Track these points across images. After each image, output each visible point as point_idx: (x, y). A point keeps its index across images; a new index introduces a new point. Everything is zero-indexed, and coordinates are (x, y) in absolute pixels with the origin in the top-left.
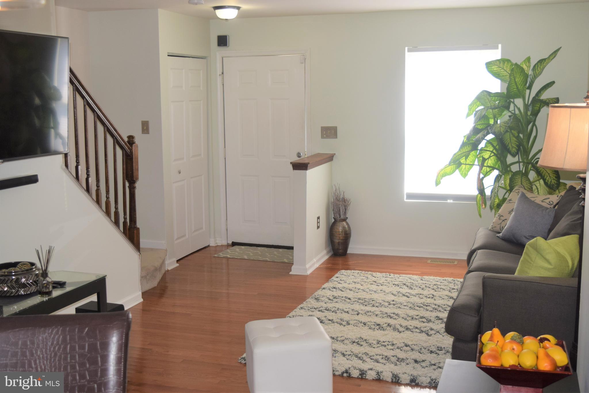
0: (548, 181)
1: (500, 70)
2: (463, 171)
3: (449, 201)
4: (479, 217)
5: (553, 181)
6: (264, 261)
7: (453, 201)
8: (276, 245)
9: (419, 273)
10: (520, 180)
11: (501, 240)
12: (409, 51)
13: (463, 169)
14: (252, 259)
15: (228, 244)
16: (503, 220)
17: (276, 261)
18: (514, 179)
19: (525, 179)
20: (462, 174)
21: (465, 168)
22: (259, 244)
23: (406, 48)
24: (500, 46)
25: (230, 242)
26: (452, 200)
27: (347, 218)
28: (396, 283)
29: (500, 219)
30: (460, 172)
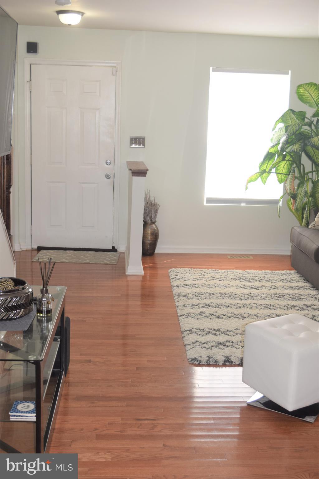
1: (305, 92)
2: (263, 179)
3: (243, 205)
4: (278, 217)
6: (86, 263)
7: (246, 204)
8: (86, 248)
9: (234, 267)
12: (214, 71)
13: (263, 177)
14: (74, 262)
15: (32, 248)
17: (98, 263)
18: (318, 185)
20: (262, 181)
21: (265, 176)
22: (66, 248)
23: (211, 68)
24: (290, 72)
25: (35, 247)
26: (245, 204)
27: (156, 221)
28: (232, 277)
30: (261, 179)
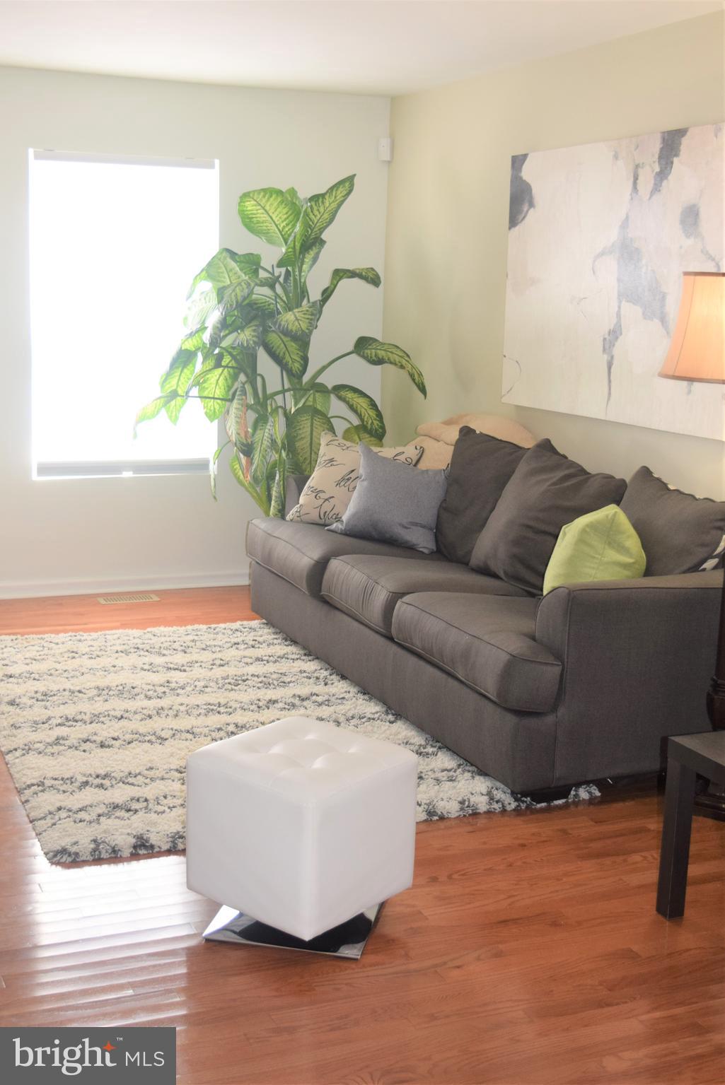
0: (367, 423)
1: (257, 210)
2: (172, 411)
3: (125, 474)
5: (375, 422)
7: (134, 473)
10: (309, 424)
11: (343, 536)
12: (37, 157)
16: (327, 500)
18: (298, 422)
19: (321, 421)
23: (31, 151)
24: (217, 162)
26: (131, 473)
28: (119, 648)
29: (318, 497)
30: (167, 412)
